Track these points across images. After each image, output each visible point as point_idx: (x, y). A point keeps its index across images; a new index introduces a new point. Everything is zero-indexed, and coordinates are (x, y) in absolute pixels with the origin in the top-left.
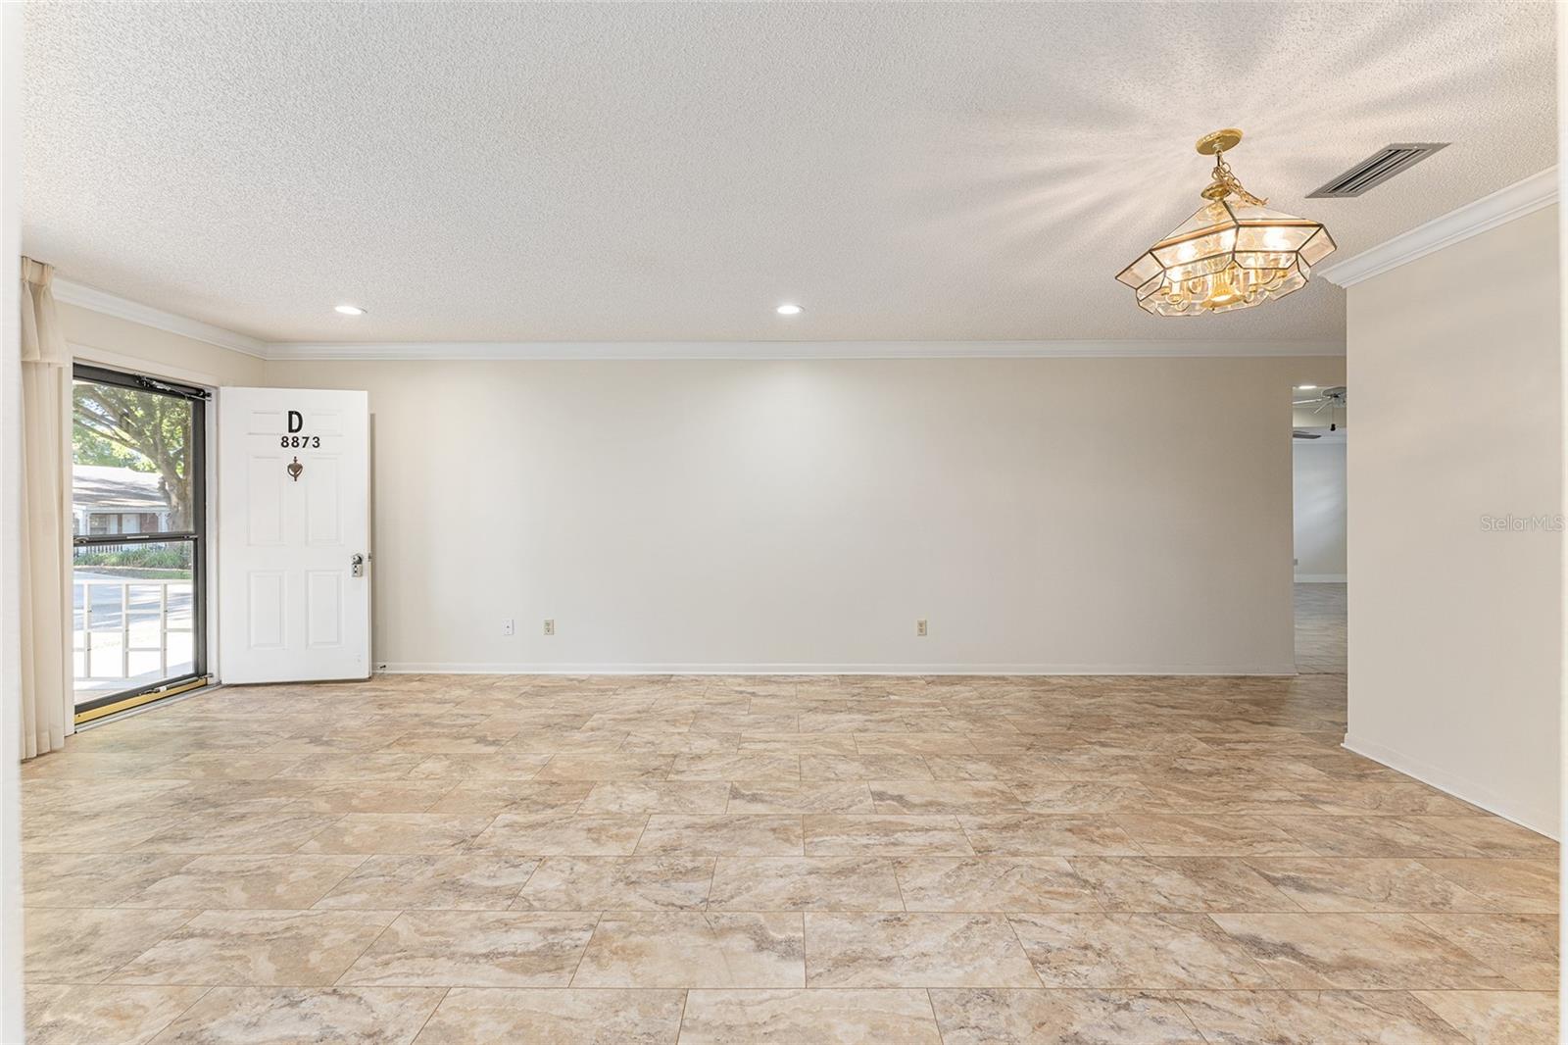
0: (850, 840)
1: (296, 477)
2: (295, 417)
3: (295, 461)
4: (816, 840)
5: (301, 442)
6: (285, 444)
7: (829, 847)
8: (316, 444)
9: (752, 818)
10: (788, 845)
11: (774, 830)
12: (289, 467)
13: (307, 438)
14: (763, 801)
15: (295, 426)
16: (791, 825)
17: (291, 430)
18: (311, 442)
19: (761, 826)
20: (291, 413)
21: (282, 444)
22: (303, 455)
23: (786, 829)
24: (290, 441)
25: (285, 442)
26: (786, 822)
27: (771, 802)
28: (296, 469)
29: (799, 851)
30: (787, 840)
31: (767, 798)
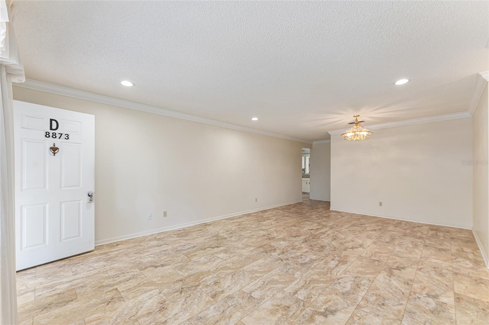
1: (54, 154)
2: (54, 123)
3: (54, 145)
5: (58, 136)
6: (48, 136)
8: (67, 138)
12: (50, 148)
13: (61, 134)
15: (54, 127)
17: (51, 129)
18: (63, 136)
20: (51, 120)
21: (46, 136)
22: (58, 142)
24: (51, 135)
25: (47, 135)
28: (54, 149)
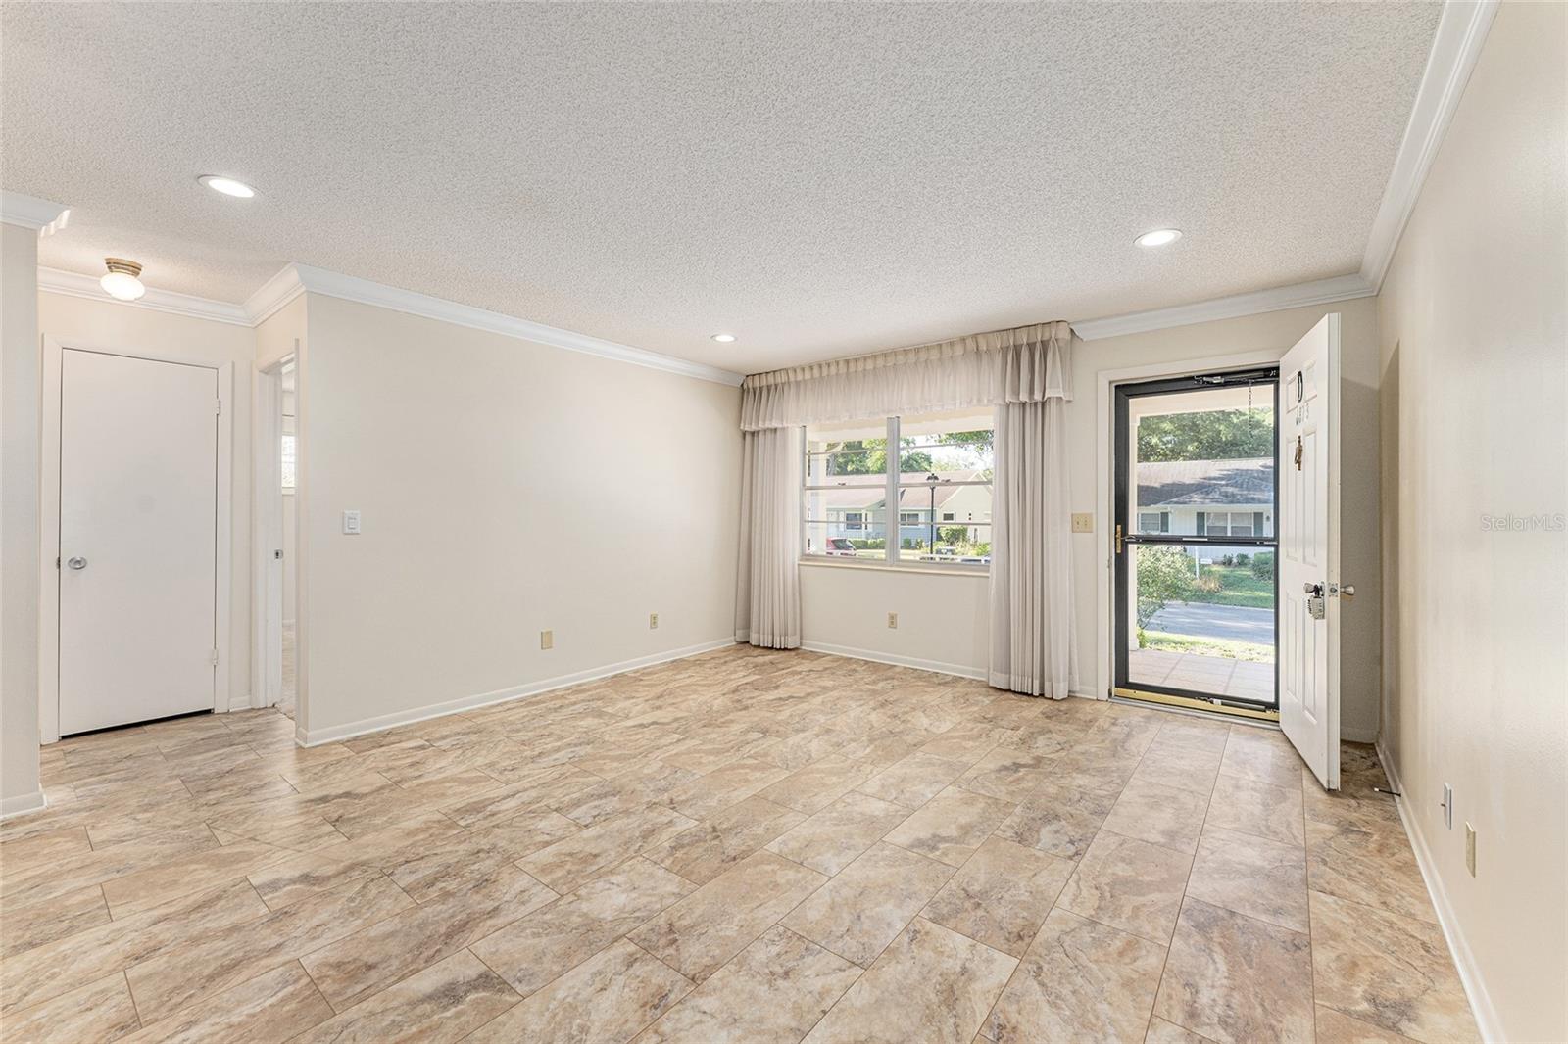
0: (225, 1020)
4: (290, 989)
7: (261, 990)
9: (421, 962)
10: (332, 960)
11: (370, 967)
14: (429, 998)
16: (346, 988)
19: (395, 963)
23: (352, 977)
26: (359, 988)
27: (413, 1004)
29: (310, 961)
30: (338, 965)
31: (427, 1007)
